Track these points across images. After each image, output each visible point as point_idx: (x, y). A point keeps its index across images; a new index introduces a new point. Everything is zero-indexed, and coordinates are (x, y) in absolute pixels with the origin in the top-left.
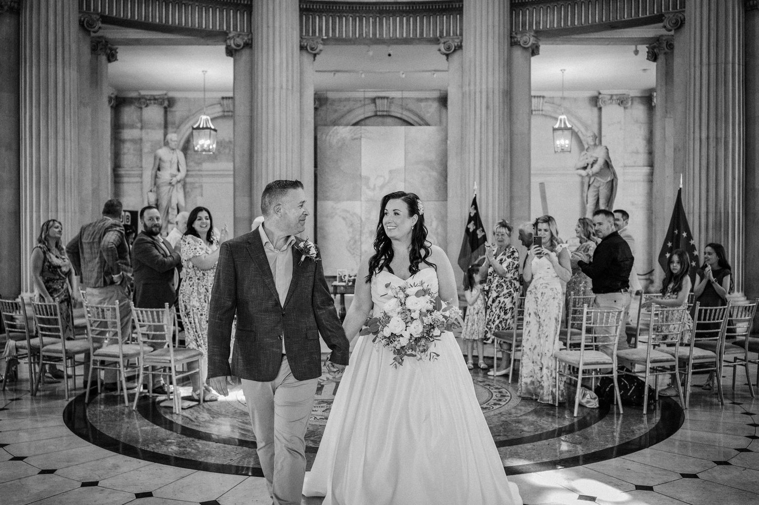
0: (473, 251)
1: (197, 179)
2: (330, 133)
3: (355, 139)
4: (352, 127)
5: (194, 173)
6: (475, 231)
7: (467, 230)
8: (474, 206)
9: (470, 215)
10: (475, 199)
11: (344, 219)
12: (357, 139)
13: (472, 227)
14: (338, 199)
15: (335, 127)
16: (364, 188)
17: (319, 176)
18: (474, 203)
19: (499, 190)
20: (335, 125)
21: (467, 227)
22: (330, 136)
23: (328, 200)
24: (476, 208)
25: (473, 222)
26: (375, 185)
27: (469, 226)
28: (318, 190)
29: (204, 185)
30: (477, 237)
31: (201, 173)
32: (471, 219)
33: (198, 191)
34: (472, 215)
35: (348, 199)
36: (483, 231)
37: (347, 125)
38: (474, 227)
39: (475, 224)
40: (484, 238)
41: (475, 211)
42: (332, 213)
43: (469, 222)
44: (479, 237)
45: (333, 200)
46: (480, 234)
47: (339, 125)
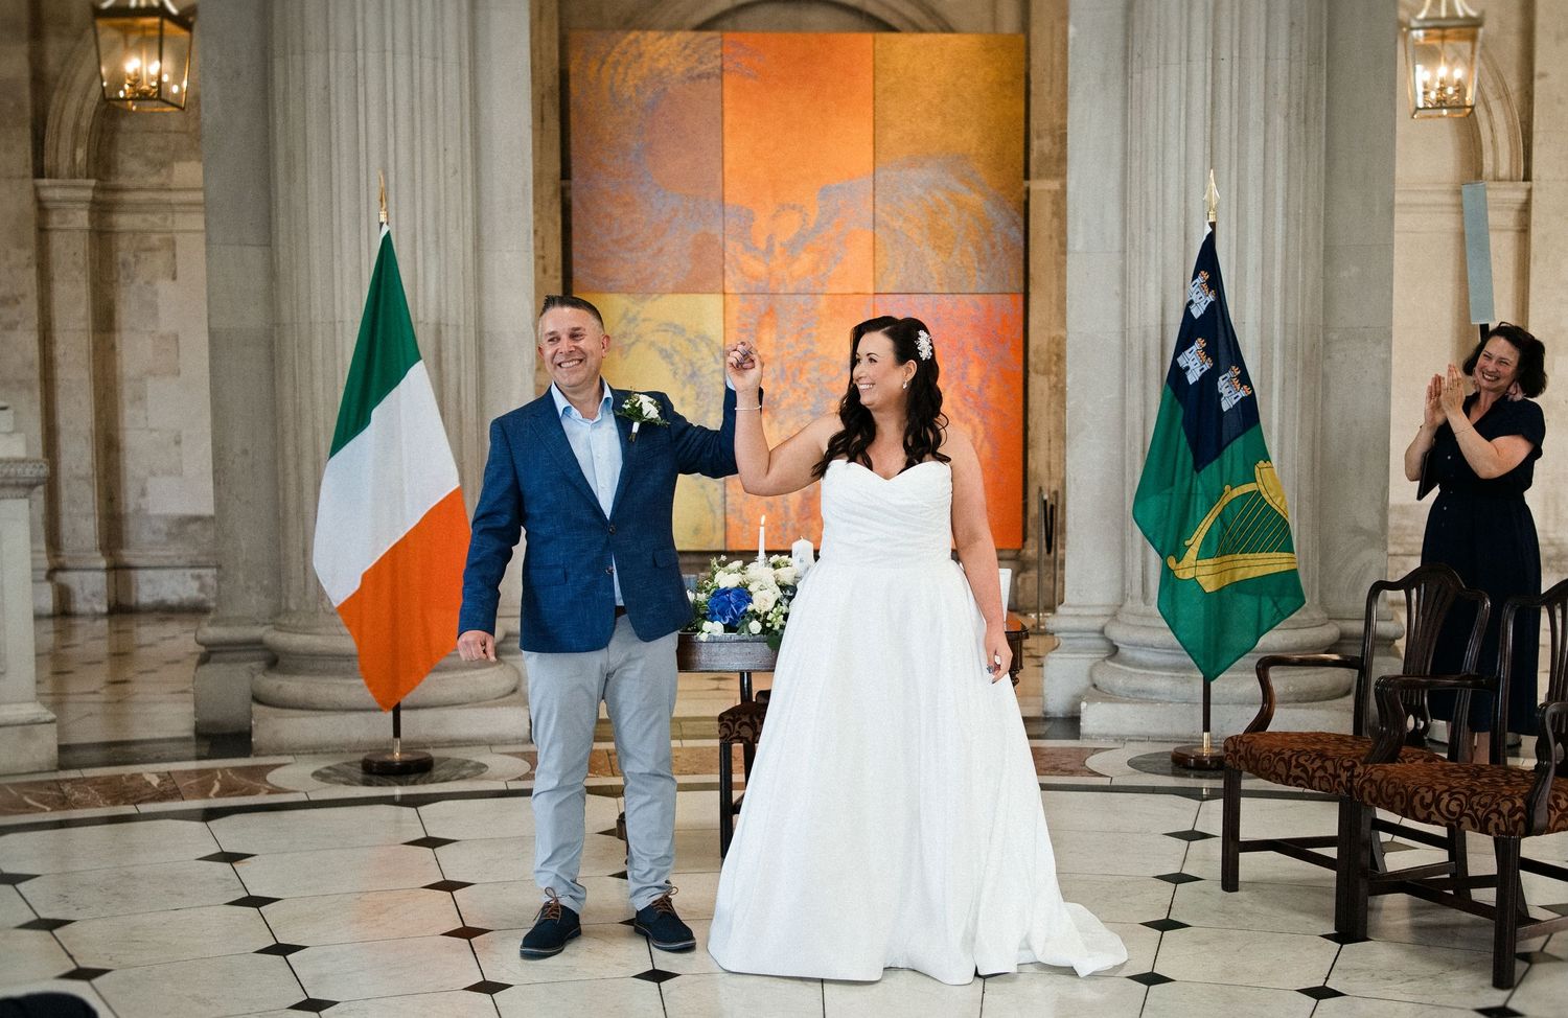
0: (1199, 463)
1: (155, 219)
2: (615, 55)
3: (700, 76)
4: (691, 35)
5: (143, 196)
6: (1209, 379)
7: (1177, 375)
8: (1204, 276)
9: (1187, 312)
10: (1209, 246)
11: (666, 356)
12: (708, 76)
13: (1195, 364)
14: (643, 287)
15: (632, 36)
16: (733, 247)
17: (576, 204)
18: (1208, 260)
19: (1286, 215)
20: (632, 29)
21: (1175, 363)
22: (616, 64)
23: (610, 291)
24: (1215, 283)
25: (1199, 344)
26: (770, 238)
27: (1182, 362)
28: (576, 255)
29: (178, 237)
30: (1220, 403)
31: (165, 196)
32: (1190, 330)
33: (159, 261)
34: (1197, 312)
35: (679, 289)
36: (1244, 379)
37: (672, 29)
38: (1207, 367)
39: (1209, 351)
40: (1249, 410)
41: (1211, 298)
42: (624, 335)
43: (1183, 344)
44: (1225, 406)
45: (627, 290)
46: (1229, 395)
47: (645, 27)
